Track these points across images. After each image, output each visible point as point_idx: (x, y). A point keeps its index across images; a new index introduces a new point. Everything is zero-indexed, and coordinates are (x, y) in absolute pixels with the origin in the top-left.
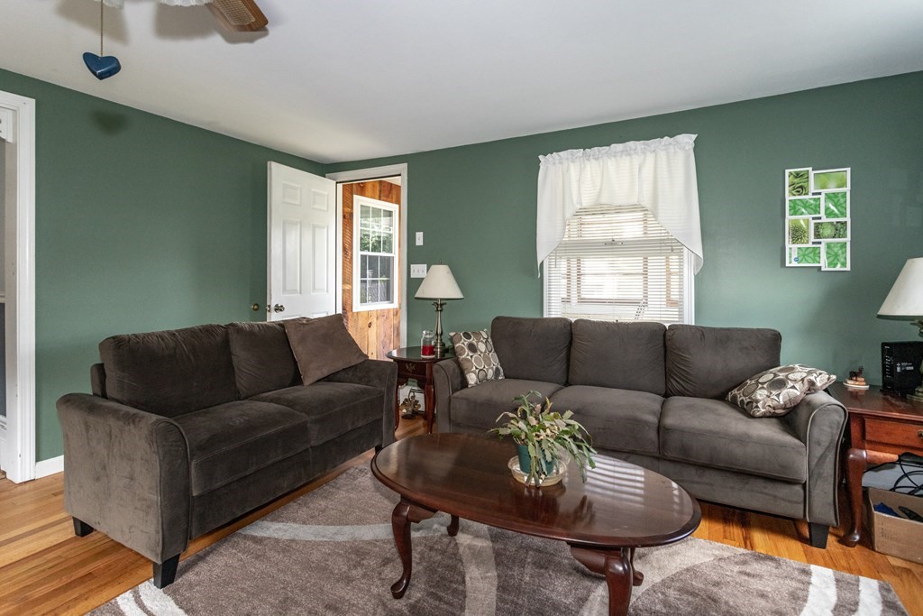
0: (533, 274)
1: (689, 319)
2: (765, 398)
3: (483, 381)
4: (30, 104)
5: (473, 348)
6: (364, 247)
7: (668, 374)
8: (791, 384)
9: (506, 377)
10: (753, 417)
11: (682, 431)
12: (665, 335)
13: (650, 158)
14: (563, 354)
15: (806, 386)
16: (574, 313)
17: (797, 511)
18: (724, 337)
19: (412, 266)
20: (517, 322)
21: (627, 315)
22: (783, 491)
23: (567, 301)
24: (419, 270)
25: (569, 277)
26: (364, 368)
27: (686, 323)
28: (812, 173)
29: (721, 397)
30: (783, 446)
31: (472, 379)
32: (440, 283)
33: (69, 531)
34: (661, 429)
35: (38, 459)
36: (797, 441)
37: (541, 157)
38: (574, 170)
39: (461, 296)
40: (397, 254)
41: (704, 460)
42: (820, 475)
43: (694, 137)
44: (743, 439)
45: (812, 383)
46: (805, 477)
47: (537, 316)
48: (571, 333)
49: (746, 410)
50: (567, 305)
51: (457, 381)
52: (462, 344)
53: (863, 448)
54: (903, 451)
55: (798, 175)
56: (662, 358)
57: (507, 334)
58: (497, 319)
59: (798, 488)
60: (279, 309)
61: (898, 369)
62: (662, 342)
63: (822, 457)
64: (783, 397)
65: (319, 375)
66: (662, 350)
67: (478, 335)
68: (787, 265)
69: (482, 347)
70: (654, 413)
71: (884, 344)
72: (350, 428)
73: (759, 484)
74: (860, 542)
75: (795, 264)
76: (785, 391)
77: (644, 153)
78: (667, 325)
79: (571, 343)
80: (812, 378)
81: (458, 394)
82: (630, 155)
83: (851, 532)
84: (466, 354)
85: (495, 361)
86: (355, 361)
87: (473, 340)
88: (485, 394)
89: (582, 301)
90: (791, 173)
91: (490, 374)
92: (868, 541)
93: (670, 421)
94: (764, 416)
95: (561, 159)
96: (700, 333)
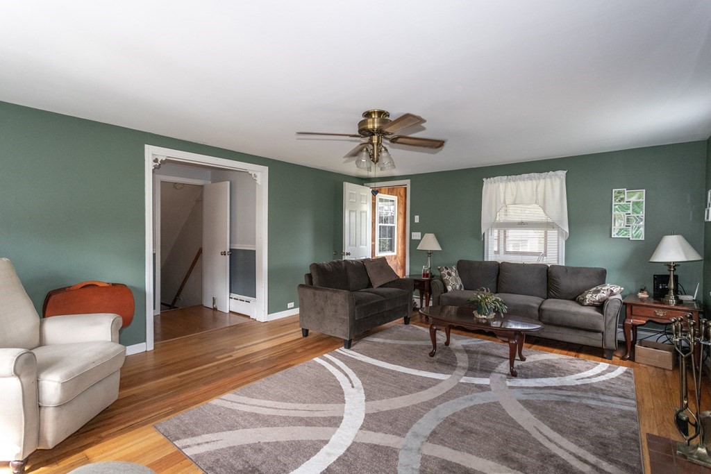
0: (479, 238)
1: (562, 263)
2: (590, 297)
3: (454, 290)
4: (265, 169)
5: (449, 274)
6: (381, 221)
7: (548, 289)
8: (602, 291)
9: (465, 289)
10: (584, 306)
11: (549, 310)
12: (547, 270)
13: (542, 182)
14: (495, 279)
15: (609, 292)
16: (501, 258)
17: (599, 344)
18: (576, 272)
19: (413, 233)
20: (470, 263)
21: (533, 260)
22: (593, 335)
23: (497, 252)
24: (416, 236)
25: (499, 240)
26: (398, 283)
27: (560, 264)
28: (626, 192)
29: (574, 299)
30: (593, 316)
31: (449, 288)
32: (430, 243)
33: (300, 335)
34: (540, 310)
35: (268, 314)
36: (600, 314)
37: (484, 179)
38: (502, 186)
39: (440, 249)
40: (397, 225)
41: (559, 323)
42: (609, 329)
43: (565, 172)
44: (575, 314)
45: (612, 291)
46: (603, 329)
47: (481, 260)
48: (499, 269)
49: (581, 303)
50: (498, 255)
51: (442, 289)
52: (445, 272)
53: (631, 318)
54: (648, 319)
55: (619, 192)
56: (546, 282)
57: (464, 268)
58: (460, 261)
59: (600, 334)
60: (348, 254)
61: (661, 287)
62: (546, 274)
63: (611, 321)
64: (598, 297)
65: (380, 284)
66: (546, 278)
67: (452, 269)
68: (613, 236)
69: (453, 274)
70: (538, 304)
71: (654, 275)
72: (398, 305)
73: (583, 333)
74: (629, 359)
75: (616, 236)
76: (599, 294)
77: (539, 179)
78: (549, 266)
79: (499, 273)
80: (612, 289)
81: (443, 295)
82: (531, 180)
83: (626, 354)
84: (447, 277)
85: (460, 282)
86: (394, 279)
87: (449, 270)
88: (456, 295)
89: (507, 253)
90: (615, 191)
91: (458, 287)
92: (632, 359)
93: (544, 306)
94: (588, 305)
95: (495, 180)
96: (566, 269)
